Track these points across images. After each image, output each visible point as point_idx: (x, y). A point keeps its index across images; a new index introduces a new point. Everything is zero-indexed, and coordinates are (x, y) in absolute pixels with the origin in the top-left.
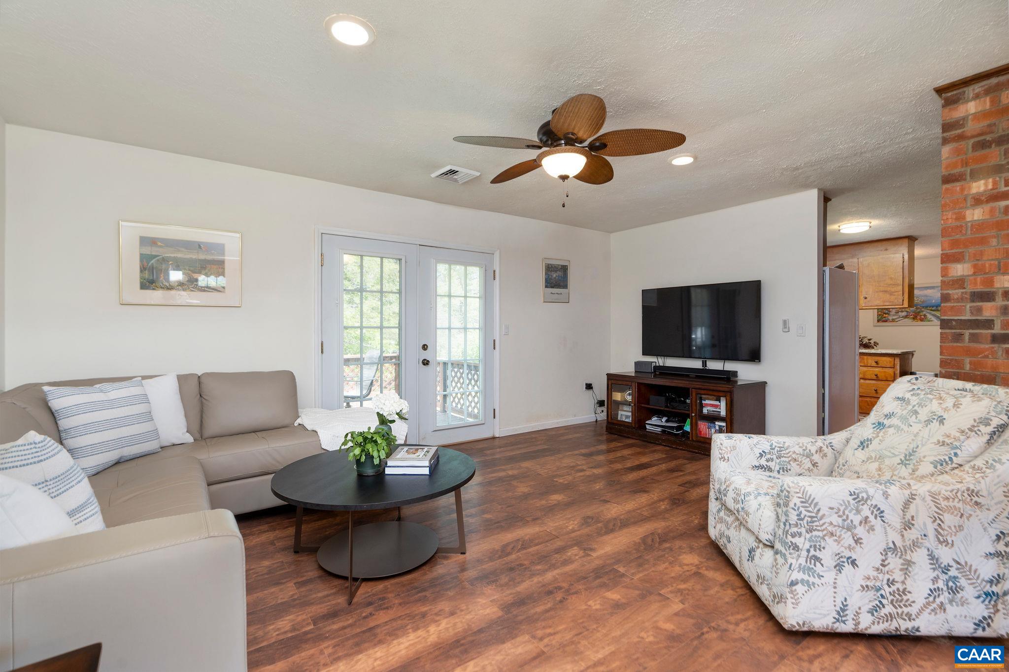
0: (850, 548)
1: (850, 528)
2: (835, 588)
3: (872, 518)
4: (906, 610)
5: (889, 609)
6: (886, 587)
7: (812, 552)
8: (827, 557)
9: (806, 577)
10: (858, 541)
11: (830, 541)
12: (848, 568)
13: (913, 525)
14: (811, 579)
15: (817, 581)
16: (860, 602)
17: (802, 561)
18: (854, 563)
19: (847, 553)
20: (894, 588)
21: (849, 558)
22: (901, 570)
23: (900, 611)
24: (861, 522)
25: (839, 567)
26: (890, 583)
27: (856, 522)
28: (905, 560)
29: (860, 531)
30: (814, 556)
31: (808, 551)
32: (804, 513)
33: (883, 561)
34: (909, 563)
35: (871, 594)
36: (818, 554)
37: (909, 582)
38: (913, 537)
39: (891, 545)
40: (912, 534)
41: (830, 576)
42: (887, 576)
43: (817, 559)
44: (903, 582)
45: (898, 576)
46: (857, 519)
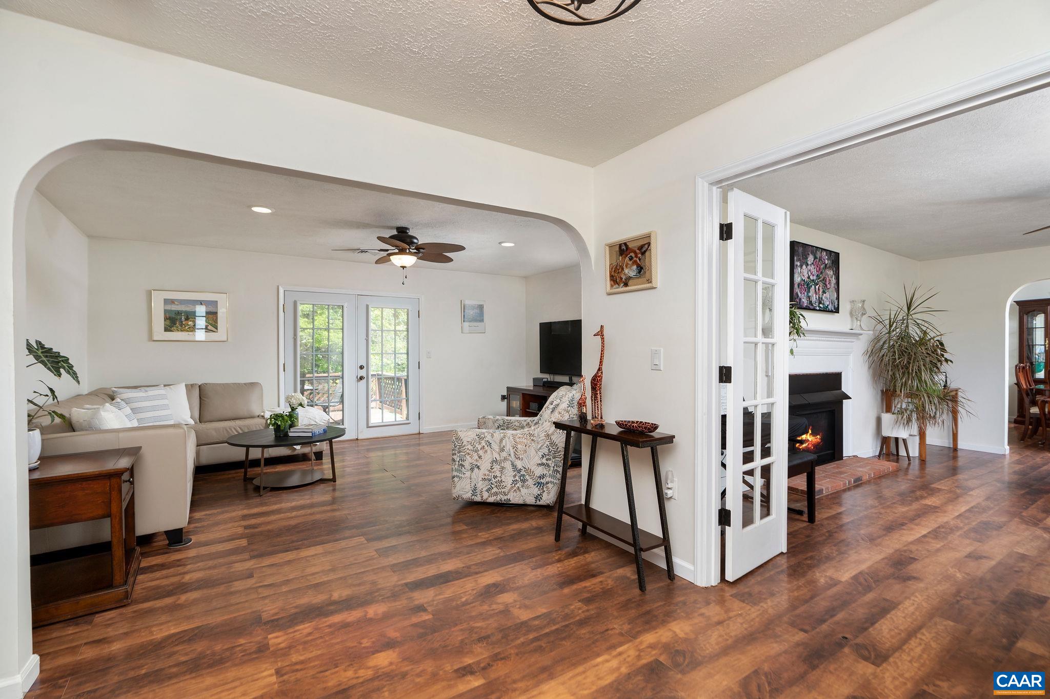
0: (477, 461)
1: (476, 451)
2: (471, 479)
3: (486, 446)
4: (503, 490)
5: (495, 490)
6: (493, 479)
7: (460, 462)
8: (467, 464)
9: (458, 474)
10: (480, 457)
11: (468, 457)
12: (476, 470)
13: (504, 450)
14: (460, 475)
15: (462, 476)
16: (482, 486)
17: (456, 466)
18: (478, 467)
19: (475, 463)
20: (497, 480)
21: (476, 465)
22: (499, 471)
23: (500, 491)
24: (481, 448)
25: (472, 469)
26: (495, 477)
27: (479, 448)
28: (501, 466)
29: (481, 453)
30: (461, 464)
31: (459, 462)
32: (457, 444)
33: (491, 467)
34: (503, 468)
35: (487, 482)
36: (463, 463)
37: (503, 477)
38: (504, 456)
39: (495, 459)
40: (504, 454)
41: (468, 474)
42: (493, 474)
43: (463, 466)
44: (500, 477)
45: (498, 474)
46: (479, 447)
